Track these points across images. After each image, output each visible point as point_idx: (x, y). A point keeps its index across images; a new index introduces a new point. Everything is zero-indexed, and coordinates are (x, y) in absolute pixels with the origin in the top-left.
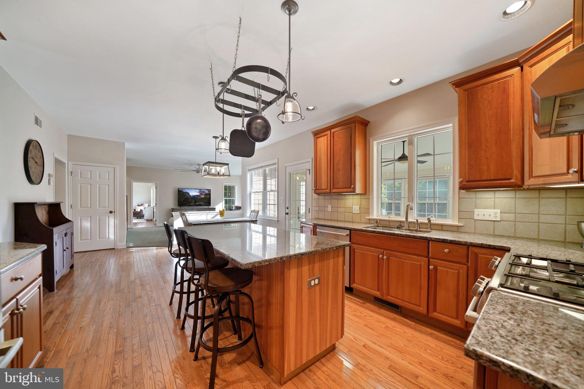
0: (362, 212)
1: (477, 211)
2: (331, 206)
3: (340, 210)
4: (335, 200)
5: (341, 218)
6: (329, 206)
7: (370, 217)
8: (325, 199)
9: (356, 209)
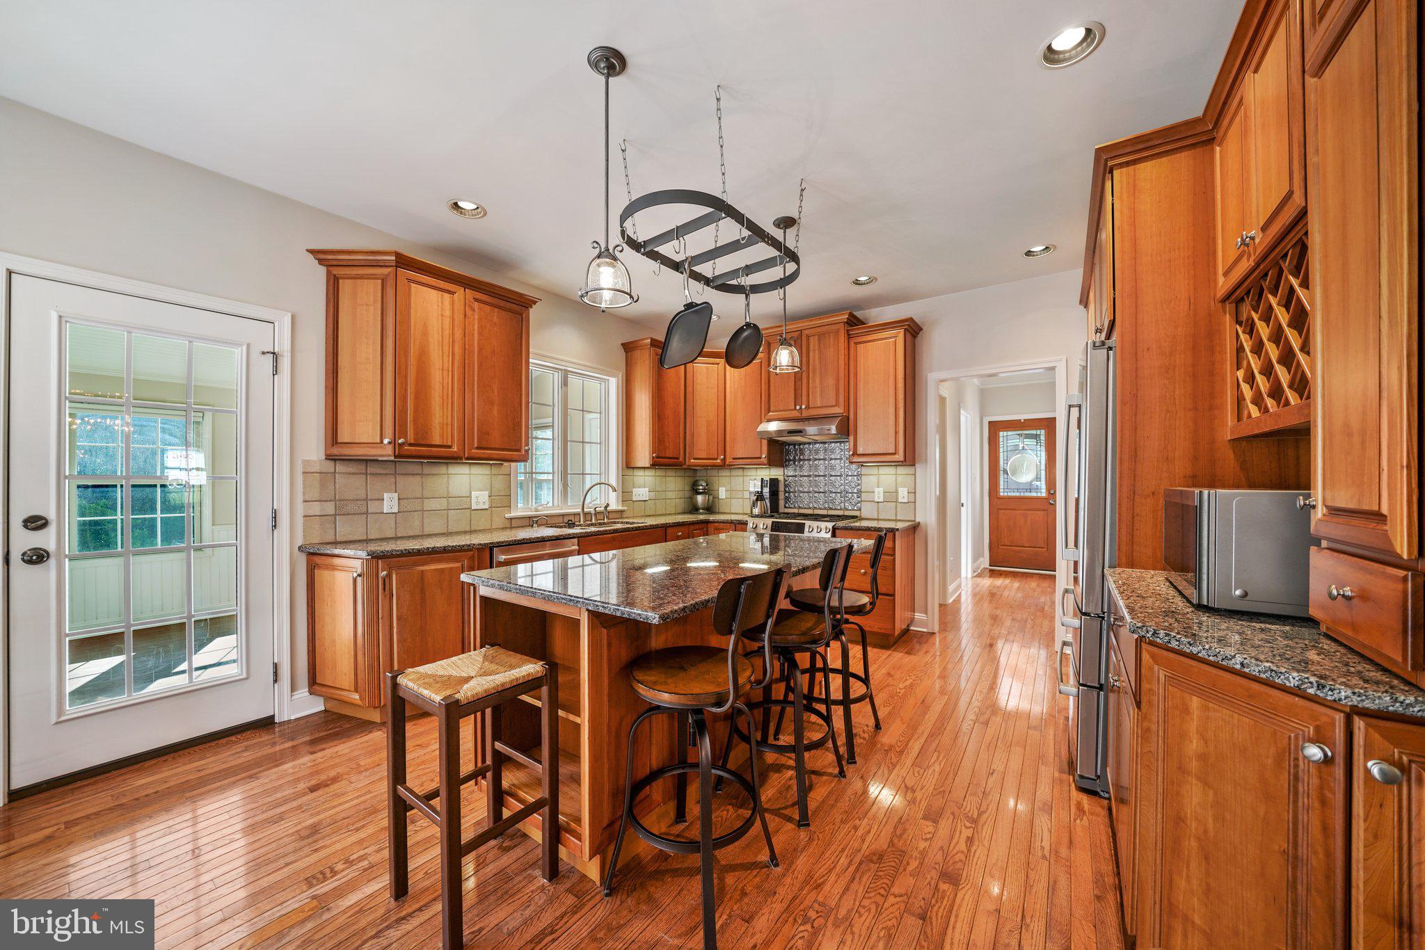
0: (494, 505)
1: (635, 491)
2: (396, 495)
3: (431, 504)
4: (411, 479)
5: (434, 525)
6: (386, 496)
7: (513, 514)
8: (366, 474)
9: (480, 499)
